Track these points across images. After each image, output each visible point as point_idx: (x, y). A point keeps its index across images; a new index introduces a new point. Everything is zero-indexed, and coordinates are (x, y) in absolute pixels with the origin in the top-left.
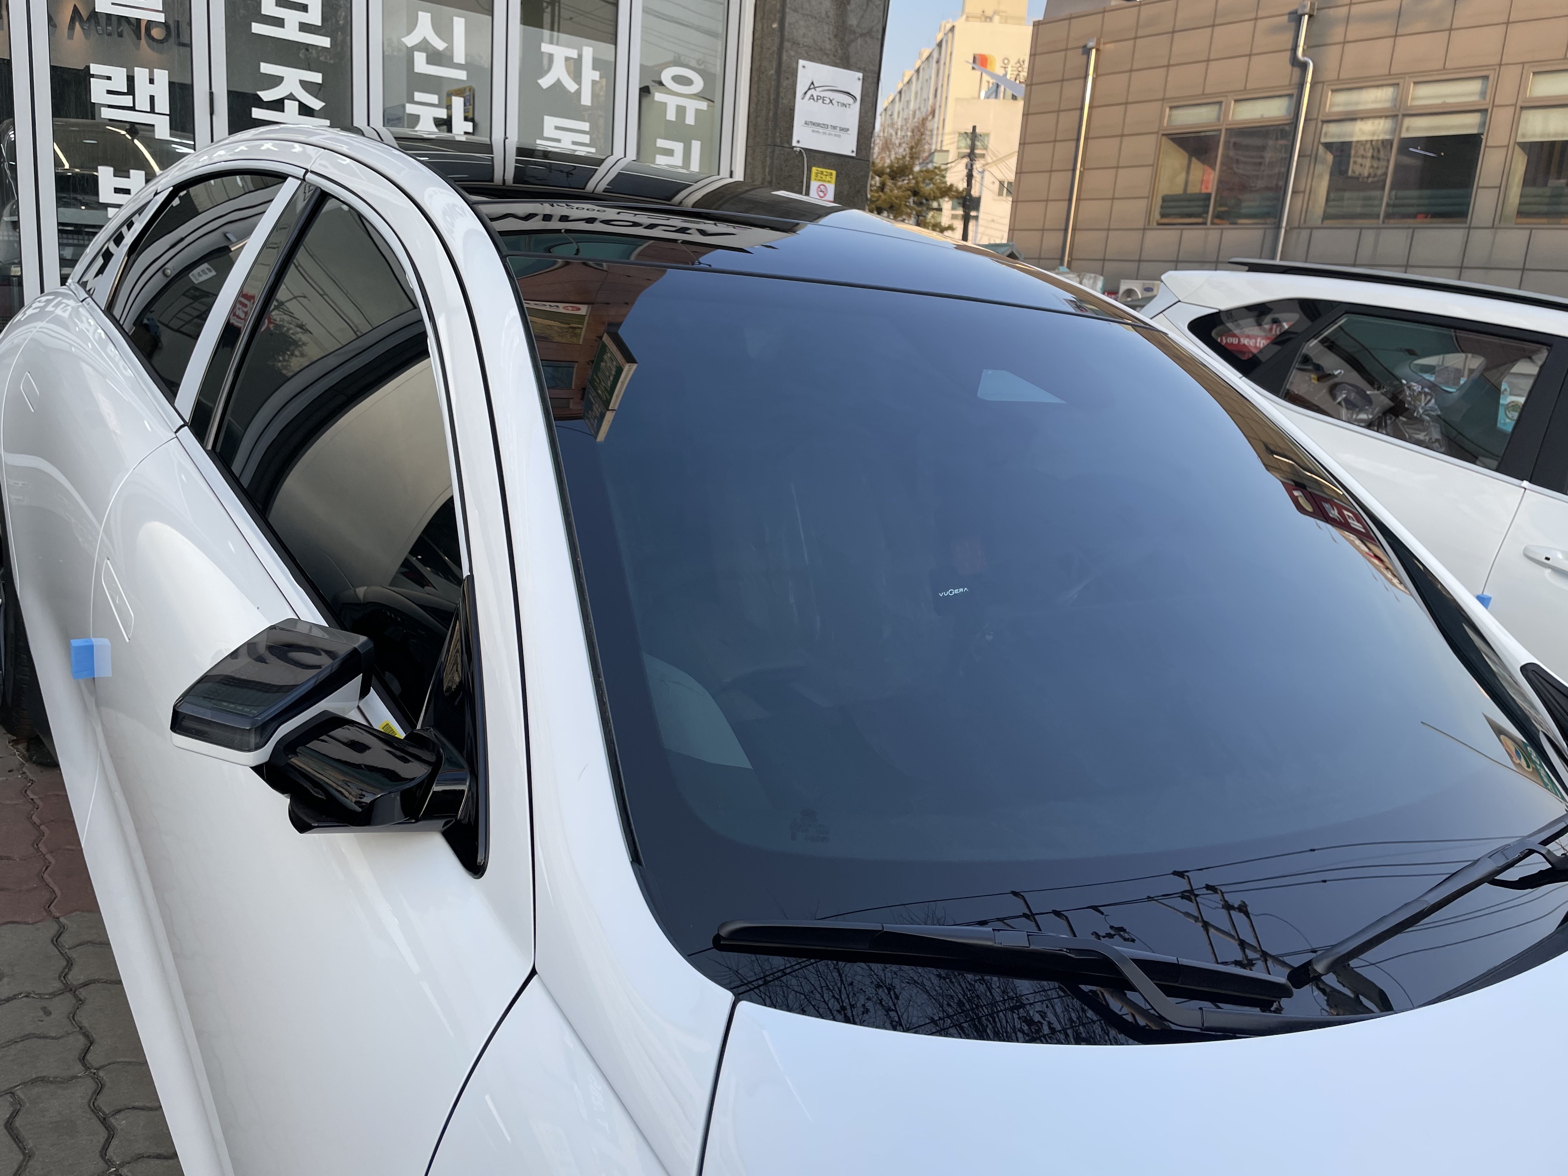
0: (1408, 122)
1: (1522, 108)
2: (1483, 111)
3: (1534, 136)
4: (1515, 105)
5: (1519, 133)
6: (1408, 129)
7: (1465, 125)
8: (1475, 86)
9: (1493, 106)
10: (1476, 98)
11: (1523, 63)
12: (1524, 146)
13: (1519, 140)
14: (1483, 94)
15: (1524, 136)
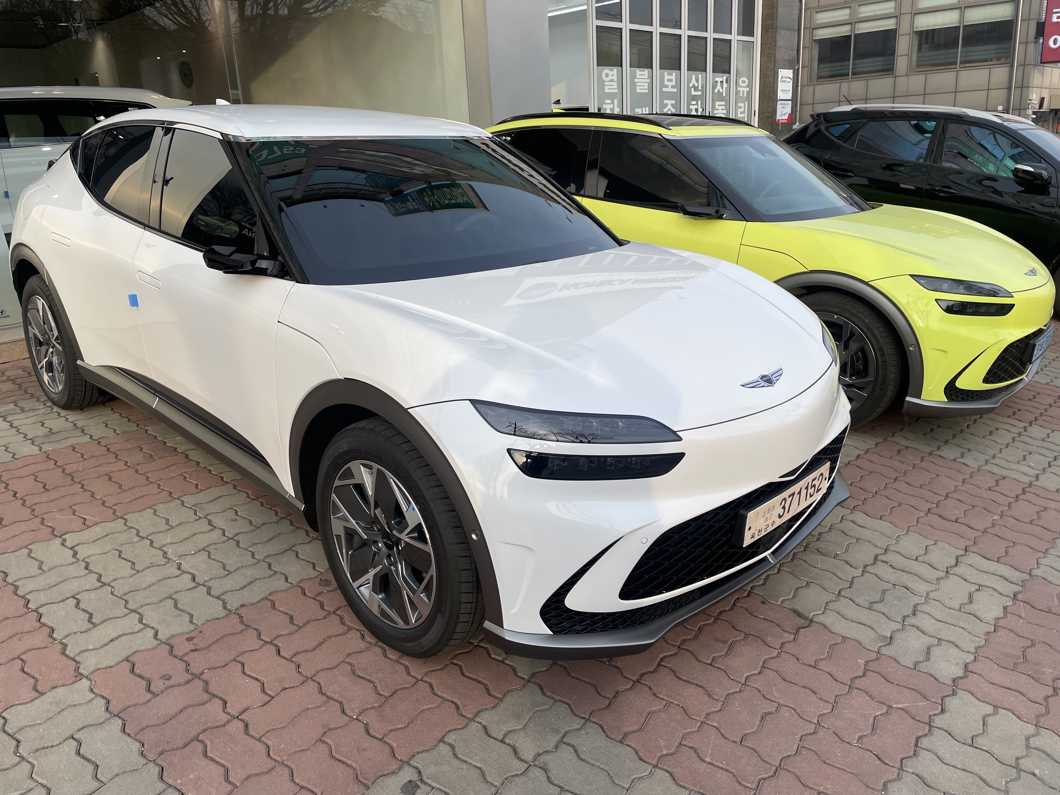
0: (858, 26)
1: (915, 14)
2: (896, 17)
3: (922, 27)
4: (911, 13)
5: (915, 27)
6: (858, 29)
8: (892, 4)
9: (900, 14)
13: (915, 30)
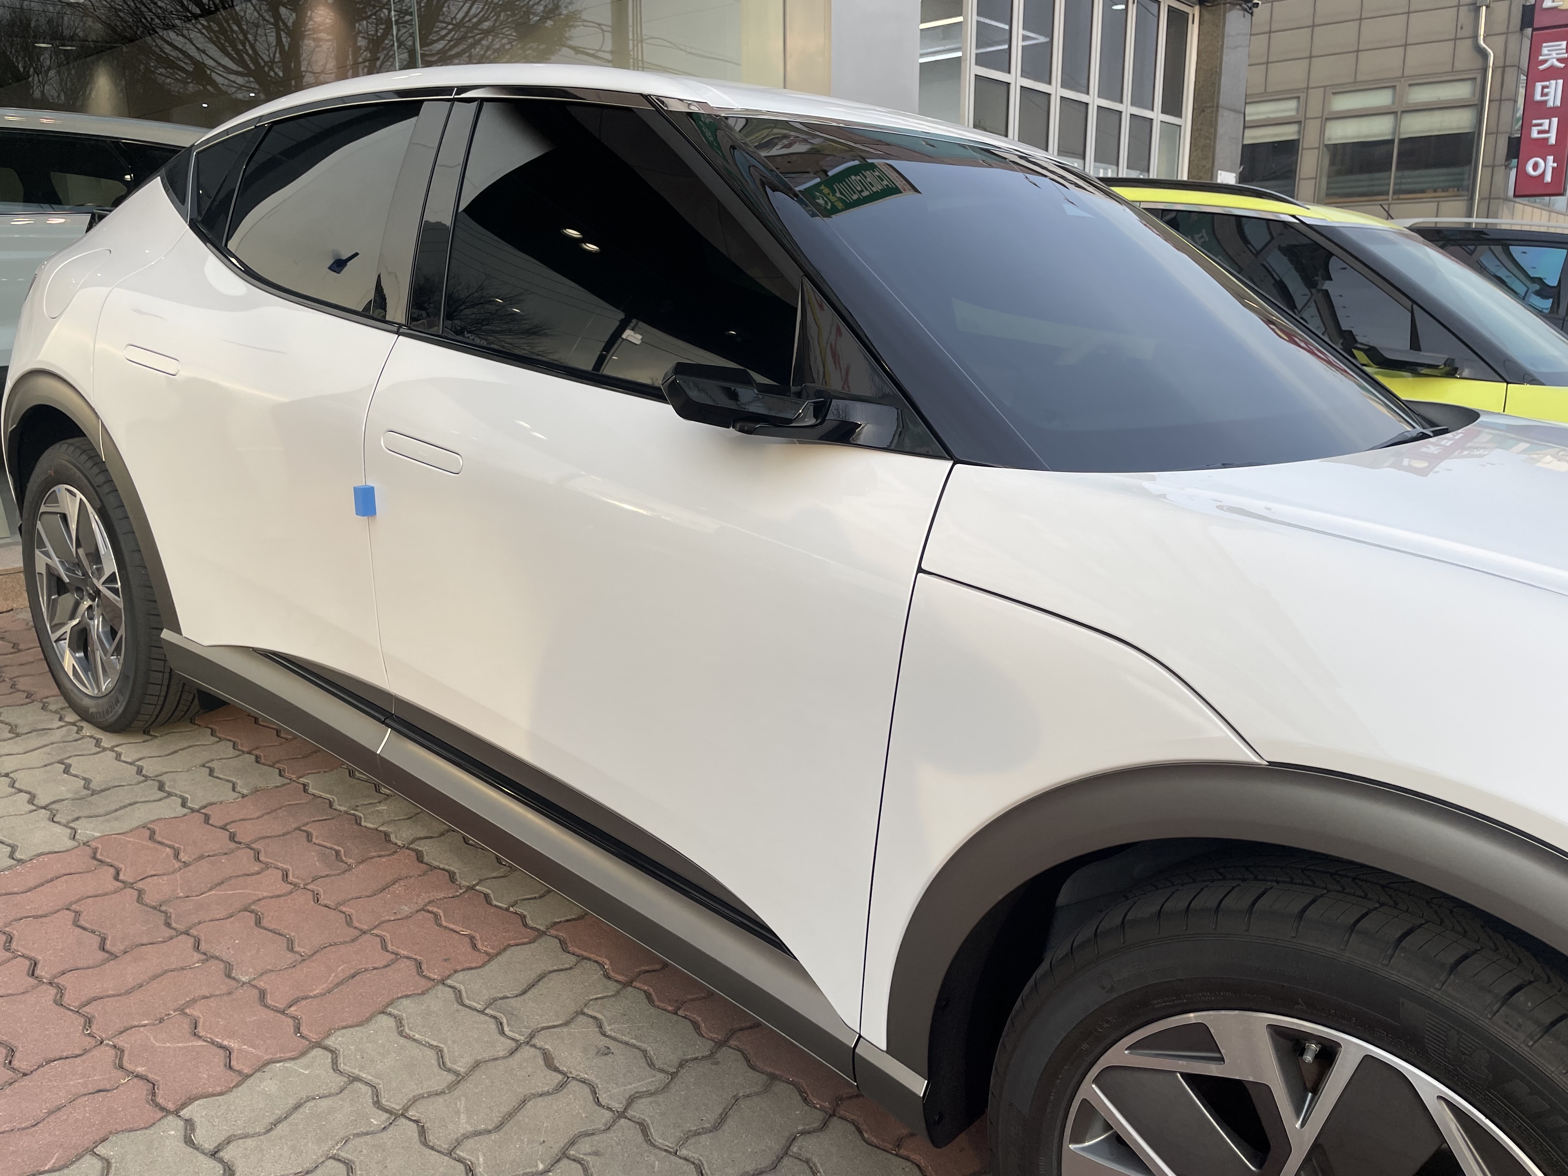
1: (1327, 119)
2: (1299, 122)
3: (1337, 139)
4: (1322, 117)
5: (1326, 138)
7: (1287, 133)
8: (1293, 104)
9: (1305, 119)
10: (1293, 113)
11: (1325, 87)
12: (1327, 146)
13: (1327, 142)
14: (1298, 109)
15: (1329, 139)
